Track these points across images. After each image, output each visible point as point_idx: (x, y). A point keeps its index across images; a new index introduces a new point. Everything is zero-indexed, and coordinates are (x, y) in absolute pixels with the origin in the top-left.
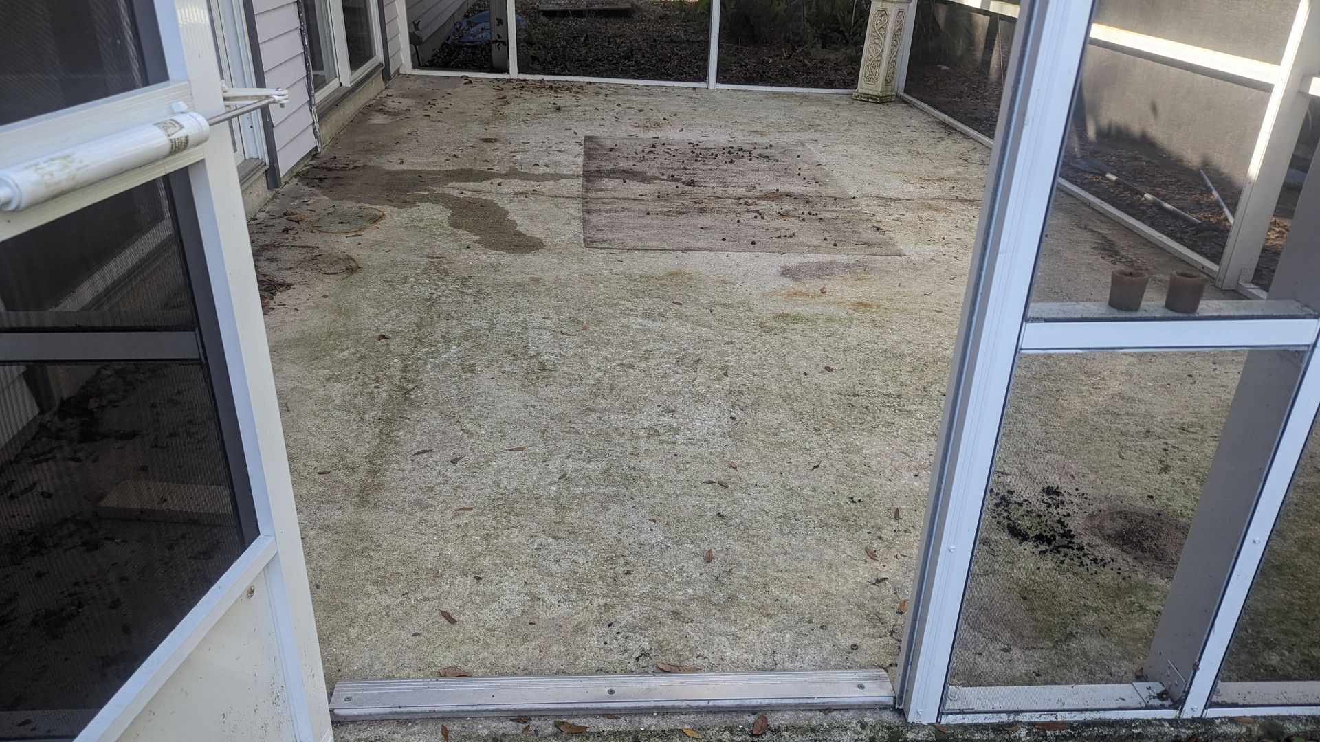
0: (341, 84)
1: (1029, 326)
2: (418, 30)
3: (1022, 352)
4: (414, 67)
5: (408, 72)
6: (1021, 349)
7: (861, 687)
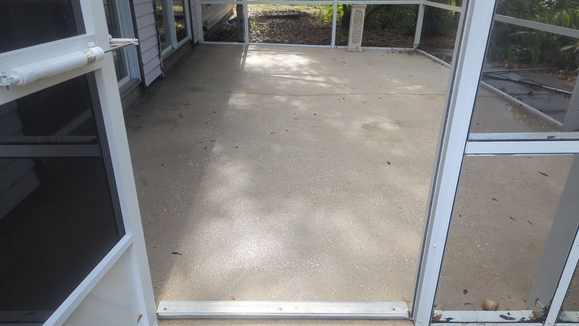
0: (173, 48)
1: (469, 143)
2: (207, 25)
3: (467, 155)
4: (205, 41)
5: (202, 43)
6: (466, 154)
7: (394, 309)
